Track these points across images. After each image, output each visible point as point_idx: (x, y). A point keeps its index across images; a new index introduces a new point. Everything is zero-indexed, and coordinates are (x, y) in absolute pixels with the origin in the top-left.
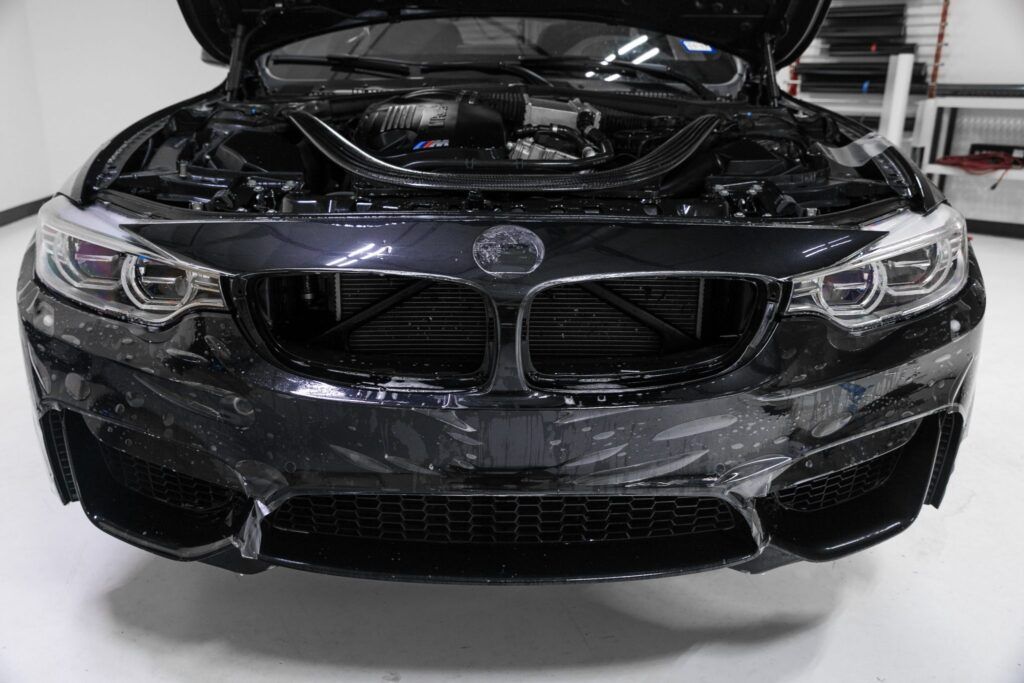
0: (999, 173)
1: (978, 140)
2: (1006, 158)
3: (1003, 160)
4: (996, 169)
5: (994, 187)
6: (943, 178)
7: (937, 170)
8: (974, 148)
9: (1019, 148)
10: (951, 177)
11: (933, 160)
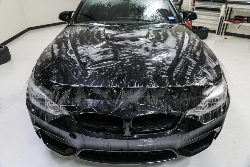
0: (241, 24)
1: (237, 14)
2: (243, 20)
3: (242, 20)
4: (240, 23)
5: (239, 27)
6: (227, 24)
7: (226, 22)
8: (236, 16)
9: (246, 17)
10: (229, 24)
11: (226, 20)
